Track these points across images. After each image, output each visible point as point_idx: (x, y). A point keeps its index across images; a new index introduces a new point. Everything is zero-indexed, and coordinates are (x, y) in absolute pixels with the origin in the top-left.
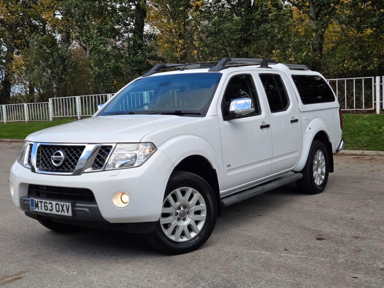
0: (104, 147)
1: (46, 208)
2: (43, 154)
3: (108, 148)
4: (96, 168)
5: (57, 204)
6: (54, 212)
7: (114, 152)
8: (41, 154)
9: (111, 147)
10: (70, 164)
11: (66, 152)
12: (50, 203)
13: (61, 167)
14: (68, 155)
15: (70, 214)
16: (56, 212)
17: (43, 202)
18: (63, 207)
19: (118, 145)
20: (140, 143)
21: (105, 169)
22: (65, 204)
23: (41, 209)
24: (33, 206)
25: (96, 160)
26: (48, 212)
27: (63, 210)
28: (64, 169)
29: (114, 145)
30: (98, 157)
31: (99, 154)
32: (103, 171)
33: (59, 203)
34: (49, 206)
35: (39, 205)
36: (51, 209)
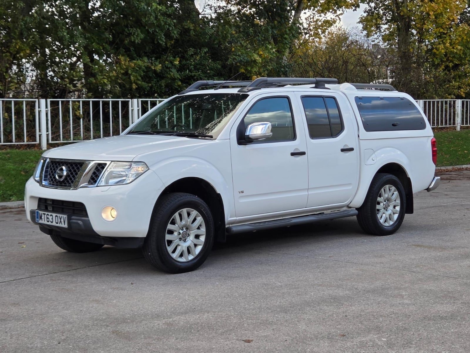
0: (99, 165)
1: (48, 220)
2: (51, 169)
3: (103, 165)
4: (92, 184)
5: (56, 216)
6: (54, 224)
7: (108, 169)
8: (49, 169)
9: (106, 164)
10: (71, 179)
11: (69, 167)
12: (51, 215)
13: (63, 181)
14: (70, 171)
15: (66, 226)
16: (55, 224)
17: (46, 214)
18: (61, 219)
19: (113, 163)
20: (132, 162)
21: (98, 185)
22: (63, 216)
23: (44, 221)
24: (38, 218)
25: (92, 176)
26: (49, 223)
27: (61, 222)
28: (65, 183)
29: (108, 163)
30: (94, 173)
31: (95, 171)
32: (97, 187)
33: (58, 215)
34: (50, 218)
35: (43, 217)
36: (52, 221)
